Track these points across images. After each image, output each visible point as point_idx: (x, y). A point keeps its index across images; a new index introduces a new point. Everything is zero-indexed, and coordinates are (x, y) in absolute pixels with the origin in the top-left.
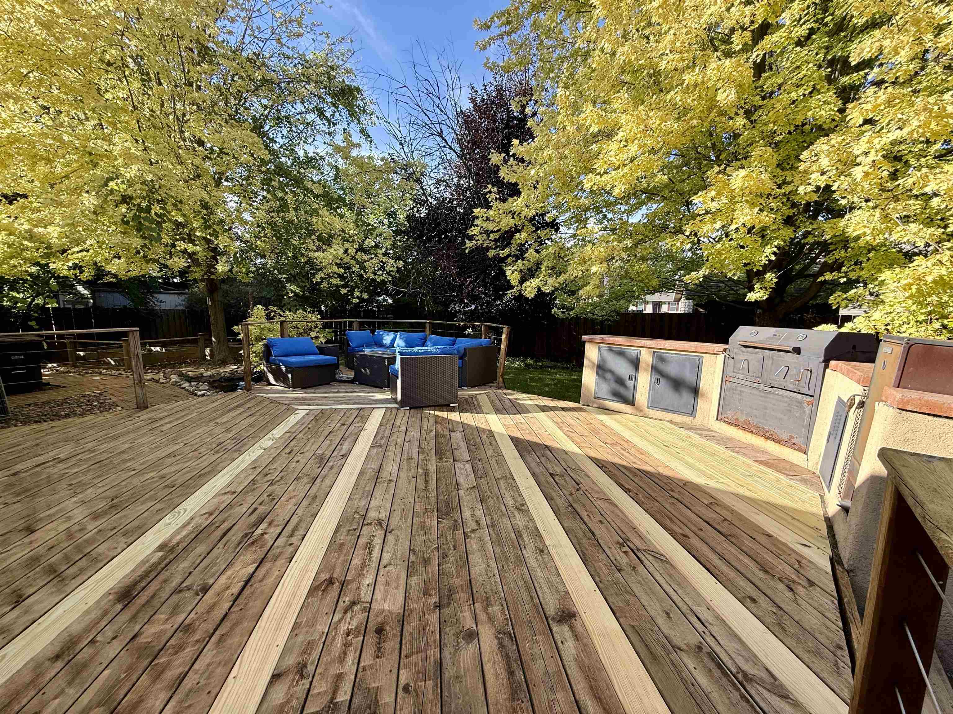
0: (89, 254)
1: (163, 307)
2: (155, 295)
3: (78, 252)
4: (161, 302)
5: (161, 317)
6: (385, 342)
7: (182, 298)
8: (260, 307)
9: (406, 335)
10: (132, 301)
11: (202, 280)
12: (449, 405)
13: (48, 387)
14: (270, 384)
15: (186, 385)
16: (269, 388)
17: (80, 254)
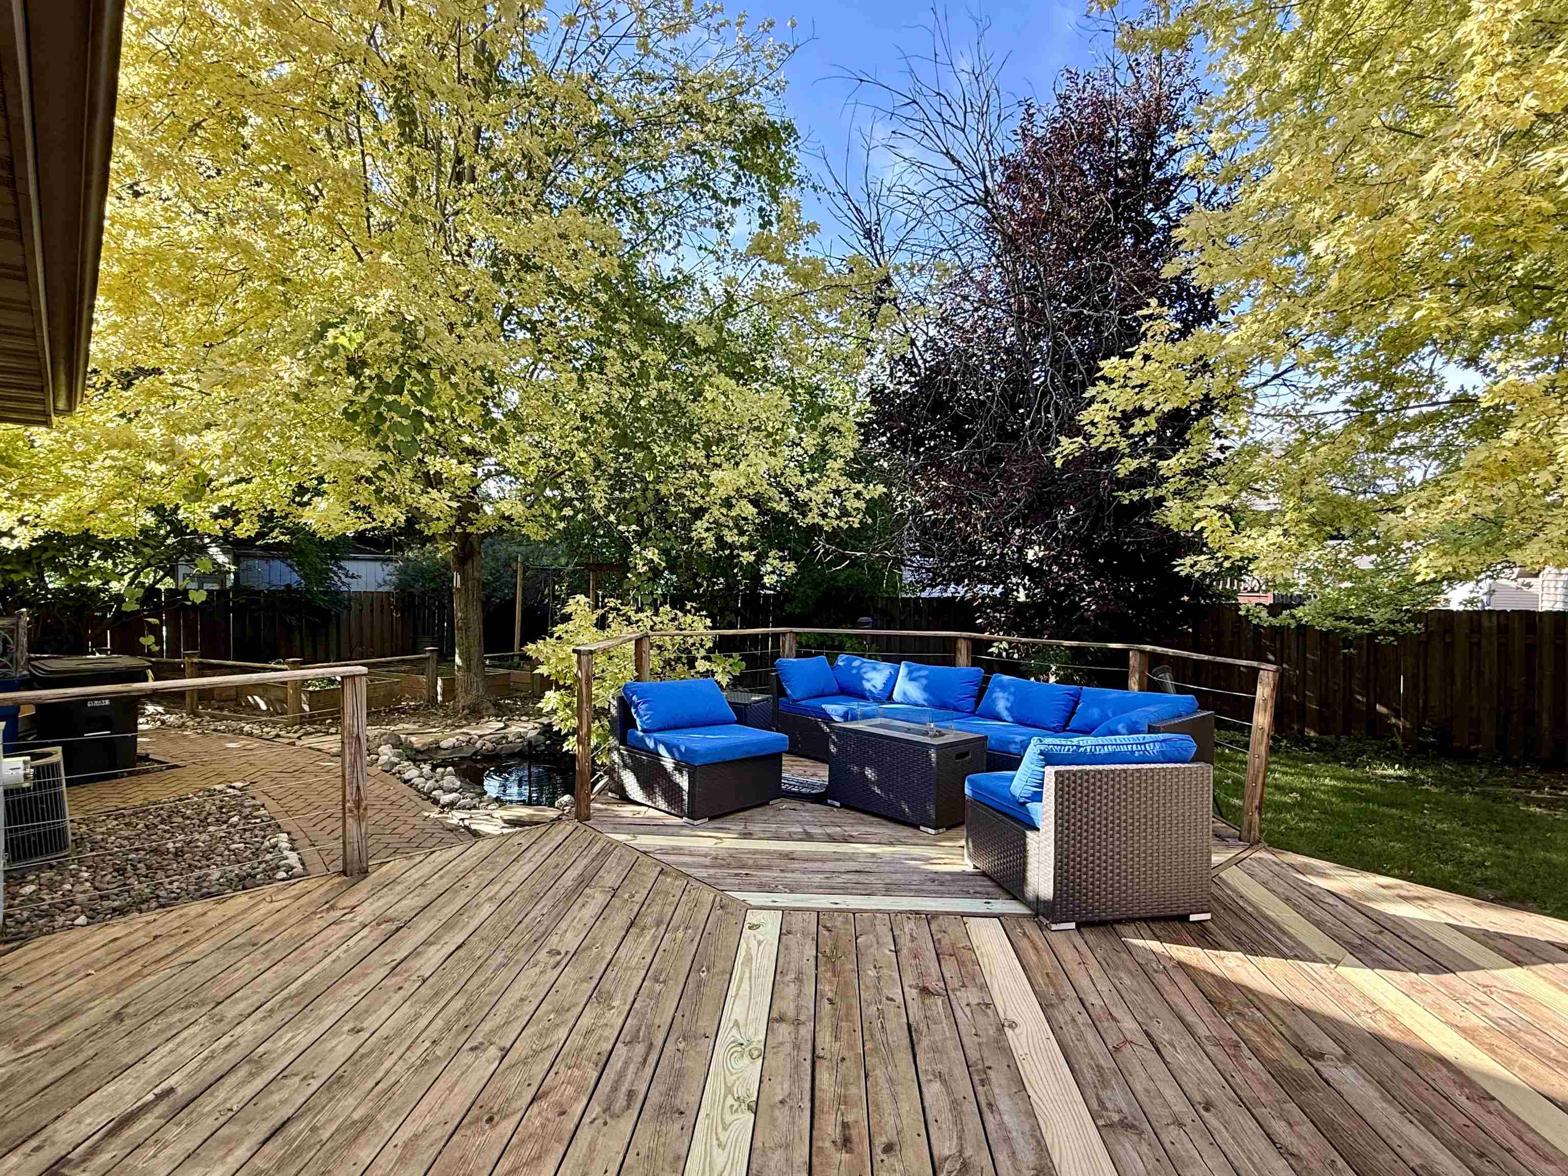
0: (251, 486)
1: (356, 586)
2: (342, 563)
3: (231, 484)
4: (353, 577)
5: (348, 608)
6: (867, 685)
7: (390, 568)
8: (581, 598)
9: (925, 670)
10: (305, 577)
11: (448, 535)
12: (1184, 918)
13: (147, 766)
14: (625, 799)
15: (412, 773)
16: (627, 811)
17: (235, 487)
